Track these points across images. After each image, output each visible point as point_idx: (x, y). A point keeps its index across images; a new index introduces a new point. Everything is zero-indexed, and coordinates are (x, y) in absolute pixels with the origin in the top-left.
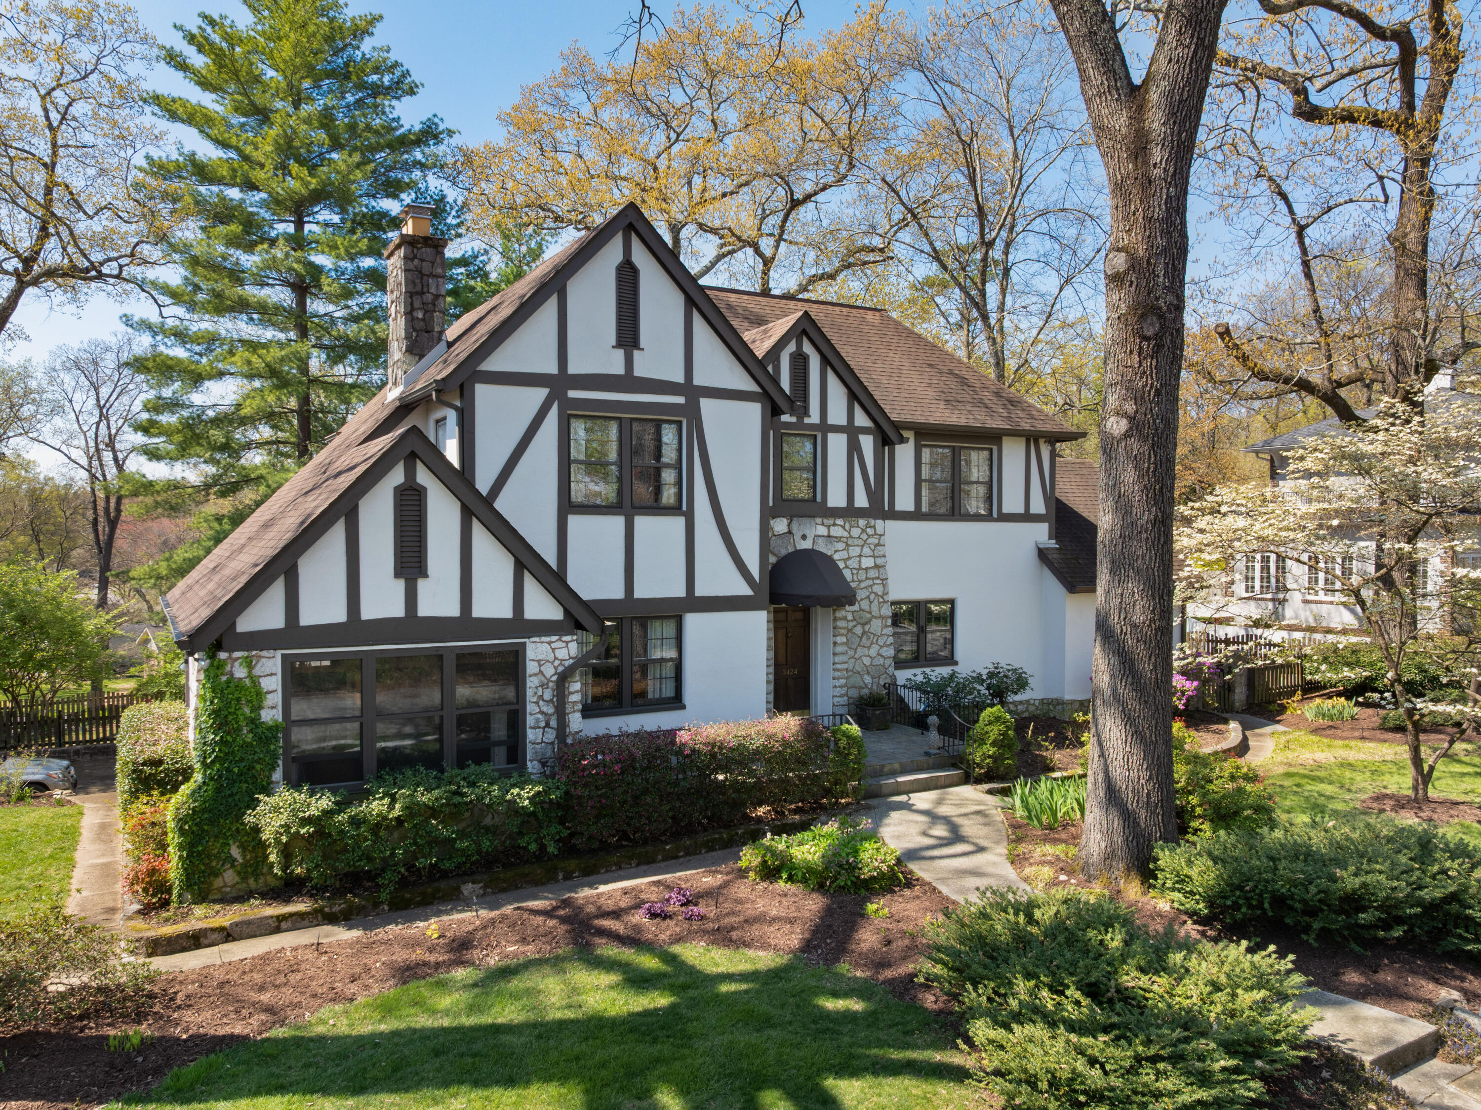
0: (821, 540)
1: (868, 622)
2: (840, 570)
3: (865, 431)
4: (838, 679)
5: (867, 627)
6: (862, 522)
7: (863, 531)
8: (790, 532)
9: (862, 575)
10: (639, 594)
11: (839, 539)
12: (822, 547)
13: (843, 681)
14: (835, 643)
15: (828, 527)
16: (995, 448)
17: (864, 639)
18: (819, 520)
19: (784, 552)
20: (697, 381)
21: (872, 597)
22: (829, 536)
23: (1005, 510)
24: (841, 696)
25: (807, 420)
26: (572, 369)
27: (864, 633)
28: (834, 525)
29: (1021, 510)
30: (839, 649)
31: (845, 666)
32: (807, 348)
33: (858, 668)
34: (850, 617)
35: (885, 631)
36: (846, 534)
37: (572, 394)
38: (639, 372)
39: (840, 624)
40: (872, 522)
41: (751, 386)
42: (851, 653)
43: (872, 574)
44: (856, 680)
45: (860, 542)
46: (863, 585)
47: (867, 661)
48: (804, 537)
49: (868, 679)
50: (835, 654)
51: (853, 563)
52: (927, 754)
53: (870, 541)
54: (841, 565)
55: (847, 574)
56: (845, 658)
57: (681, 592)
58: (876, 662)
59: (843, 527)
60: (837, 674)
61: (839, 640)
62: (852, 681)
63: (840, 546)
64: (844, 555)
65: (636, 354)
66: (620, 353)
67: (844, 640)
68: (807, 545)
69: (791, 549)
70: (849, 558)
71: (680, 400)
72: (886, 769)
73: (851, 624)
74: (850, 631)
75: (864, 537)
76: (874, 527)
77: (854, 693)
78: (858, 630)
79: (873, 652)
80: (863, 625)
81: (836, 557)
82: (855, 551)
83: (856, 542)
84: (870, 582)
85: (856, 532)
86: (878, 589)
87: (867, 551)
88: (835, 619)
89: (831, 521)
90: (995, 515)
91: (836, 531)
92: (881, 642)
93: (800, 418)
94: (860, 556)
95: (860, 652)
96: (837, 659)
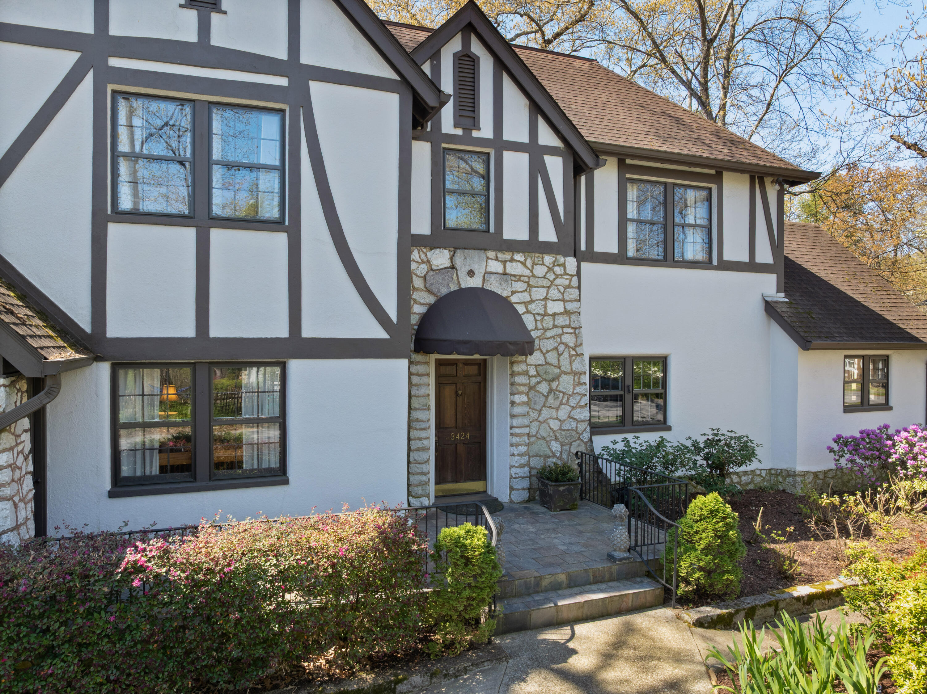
0: (493, 278)
1: (556, 378)
2: (518, 316)
3: (552, 151)
4: (517, 445)
5: (554, 385)
6: (548, 259)
7: (550, 269)
8: (453, 267)
9: (548, 322)
10: (215, 332)
11: (518, 278)
12: (494, 286)
13: (523, 449)
14: (513, 403)
15: (504, 262)
16: (714, 187)
17: (551, 398)
18: (491, 254)
19: (444, 291)
20: (305, 59)
21: (561, 348)
22: (505, 274)
23: (727, 257)
24: (521, 466)
25: (475, 134)
26: (114, 30)
27: (550, 391)
28: (512, 260)
29: (745, 258)
30: (517, 410)
31: (527, 430)
32: (477, 48)
33: (543, 433)
34: (532, 372)
35: (578, 390)
36: (527, 272)
37: (115, 62)
38: (216, 40)
39: (518, 379)
40: (561, 259)
41: (388, 73)
42: (534, 415)
43: (561, 321)
44: (540, 447)
45: (546, 283)
46: (549, 334)
47: (554, 424)
48: (471, 273)
49: (556, 446)
50: (512, 416)
51: (536, 308)
52: (611, 558)
53: (558, 281)
54: (521, 309)
55: (529, 321)
56: (526, 421)
57: (283, 332)
58: (566, 426)
59: (524, 264)
60: (516, 440)
61: (517, 398)
62: (535, 448)
63: (519, 286)
64: (525, 297)
65: (215, 18)
66: (192, 15)
67: (525, 398)
68: (475, 282)
69: (453, 287)
70: (532, 301)
71: (283, 82)
72: (545, 583)
73: (534, 381)
74: (531, 388)
75: (551, 276)
76: (564, 265)
77: (537, 463)
78: (544, 388)
79: (563, 413)
80: (550, 381)
81: (514, 299)
82: (539, 293)
83: (540, 282)
84: (559, 331)
85: (540, 271)
86: (569, 339)
87: (554, 293)
88: (513, 374)
89: (507, 256)
90: (715, 262)
91: (514, 269)
92: (573, 402)
93: (467, 130)
94: (546, 299)
95: (545, 413)
96: (515, 422)
